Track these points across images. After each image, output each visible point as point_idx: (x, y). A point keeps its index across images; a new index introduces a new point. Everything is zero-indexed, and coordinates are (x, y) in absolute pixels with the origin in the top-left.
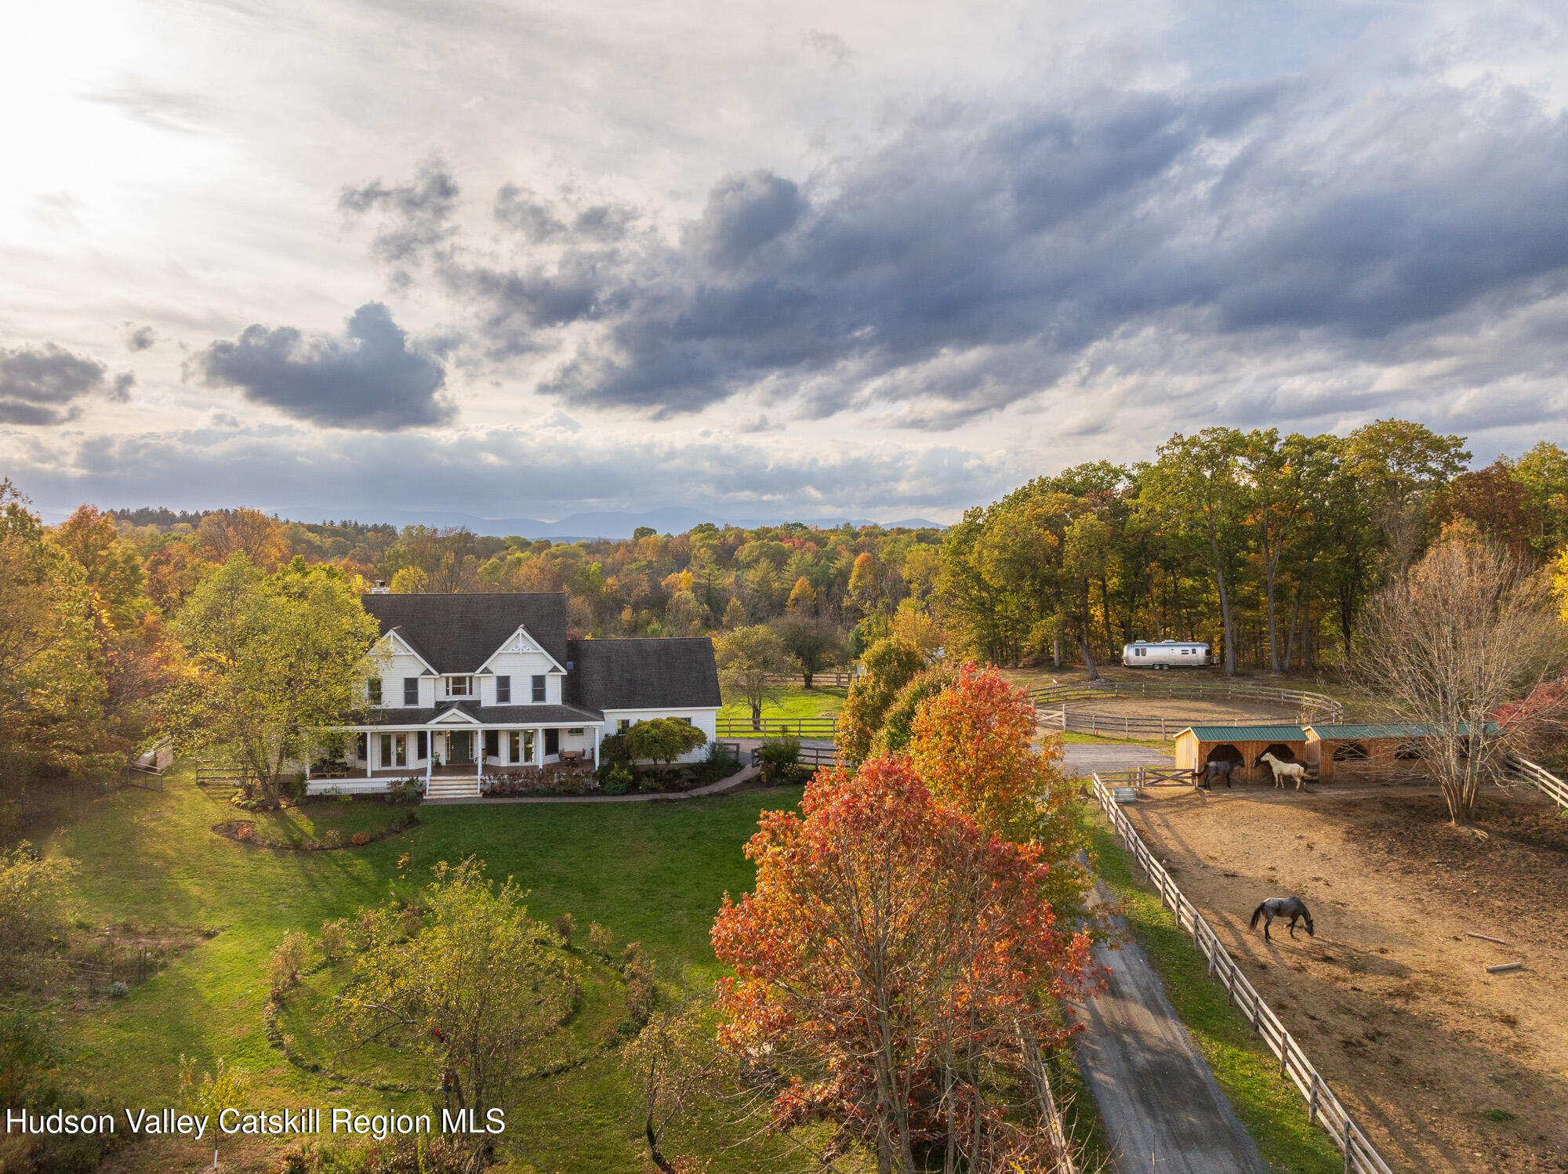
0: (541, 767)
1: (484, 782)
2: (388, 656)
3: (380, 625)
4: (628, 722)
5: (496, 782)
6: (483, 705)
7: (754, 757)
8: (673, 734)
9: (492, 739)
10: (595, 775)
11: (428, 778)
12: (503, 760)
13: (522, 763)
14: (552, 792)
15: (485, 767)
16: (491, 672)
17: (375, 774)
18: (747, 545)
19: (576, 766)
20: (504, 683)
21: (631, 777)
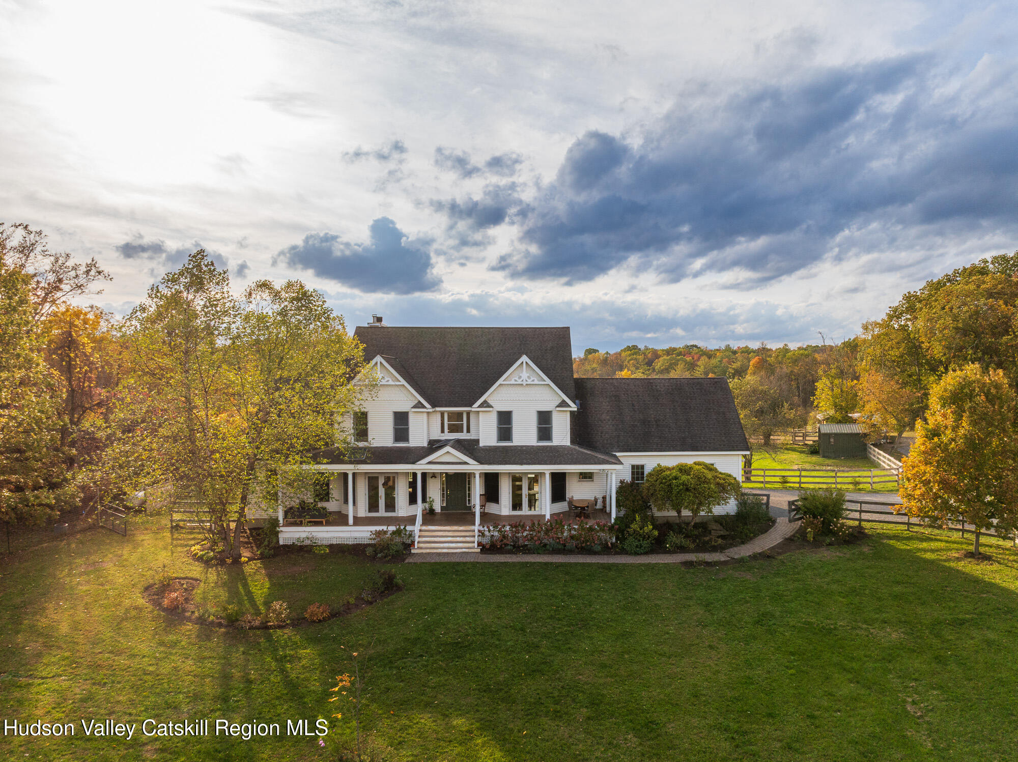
0: (548, 517)
1: (482, 534)
2: (374, 386)
3: (364, 350)
4: (642, 467)
5: (496, 534)
6: (481, 444)
7: (790, 511)
8: (706, 481)
9: (492, 481)
10: (611, 528)
11: (416, 528)
12: (504, 507)
13: (525, 511)
14: (562, 549)
15: (484, 515)
16: (490, 406)
17: (358, 521)
18: (661, 359)
19: (587, 517)
20: (505, 418)
21: (656, 533)
